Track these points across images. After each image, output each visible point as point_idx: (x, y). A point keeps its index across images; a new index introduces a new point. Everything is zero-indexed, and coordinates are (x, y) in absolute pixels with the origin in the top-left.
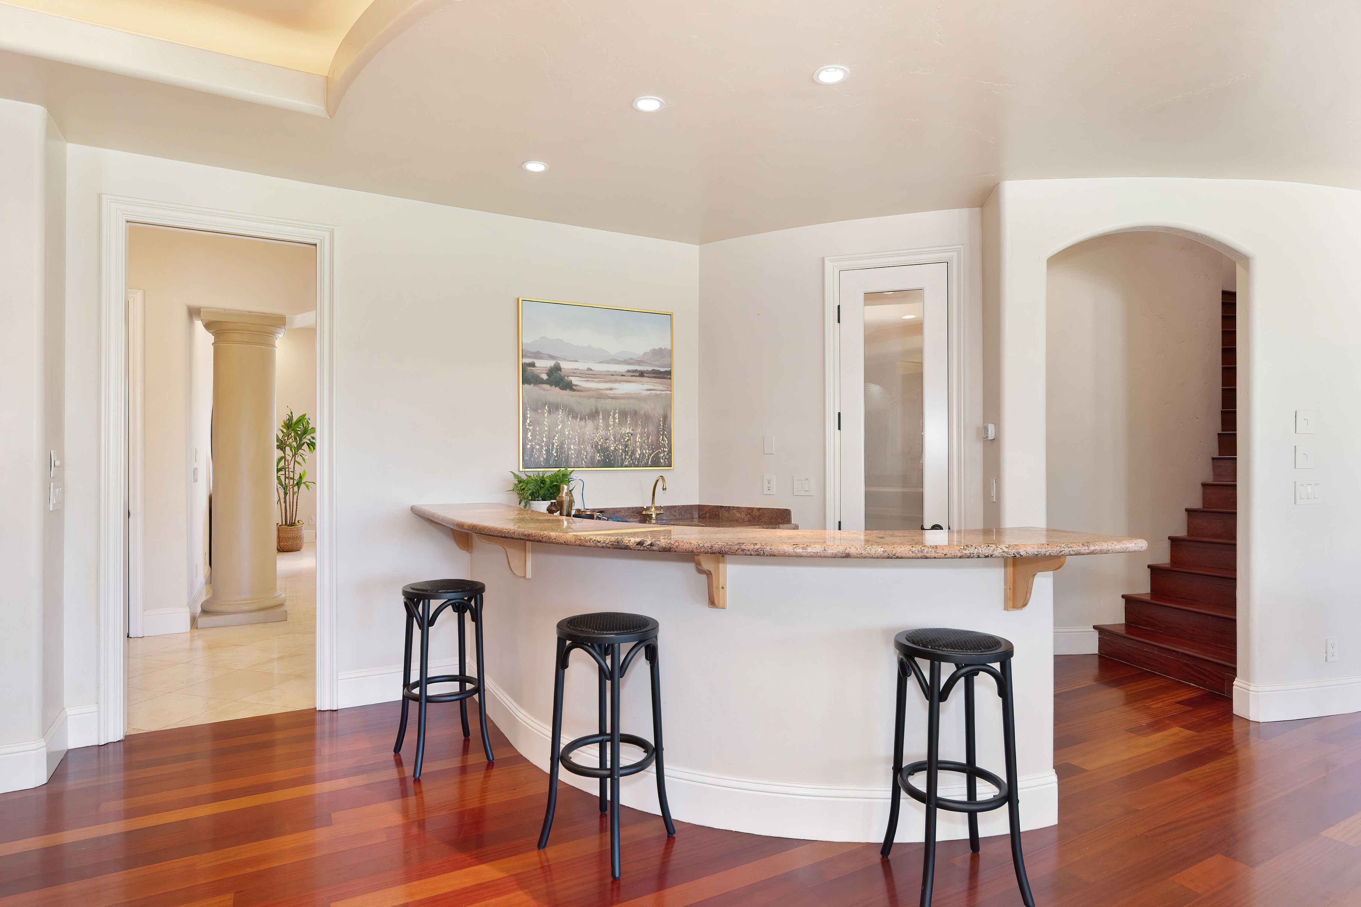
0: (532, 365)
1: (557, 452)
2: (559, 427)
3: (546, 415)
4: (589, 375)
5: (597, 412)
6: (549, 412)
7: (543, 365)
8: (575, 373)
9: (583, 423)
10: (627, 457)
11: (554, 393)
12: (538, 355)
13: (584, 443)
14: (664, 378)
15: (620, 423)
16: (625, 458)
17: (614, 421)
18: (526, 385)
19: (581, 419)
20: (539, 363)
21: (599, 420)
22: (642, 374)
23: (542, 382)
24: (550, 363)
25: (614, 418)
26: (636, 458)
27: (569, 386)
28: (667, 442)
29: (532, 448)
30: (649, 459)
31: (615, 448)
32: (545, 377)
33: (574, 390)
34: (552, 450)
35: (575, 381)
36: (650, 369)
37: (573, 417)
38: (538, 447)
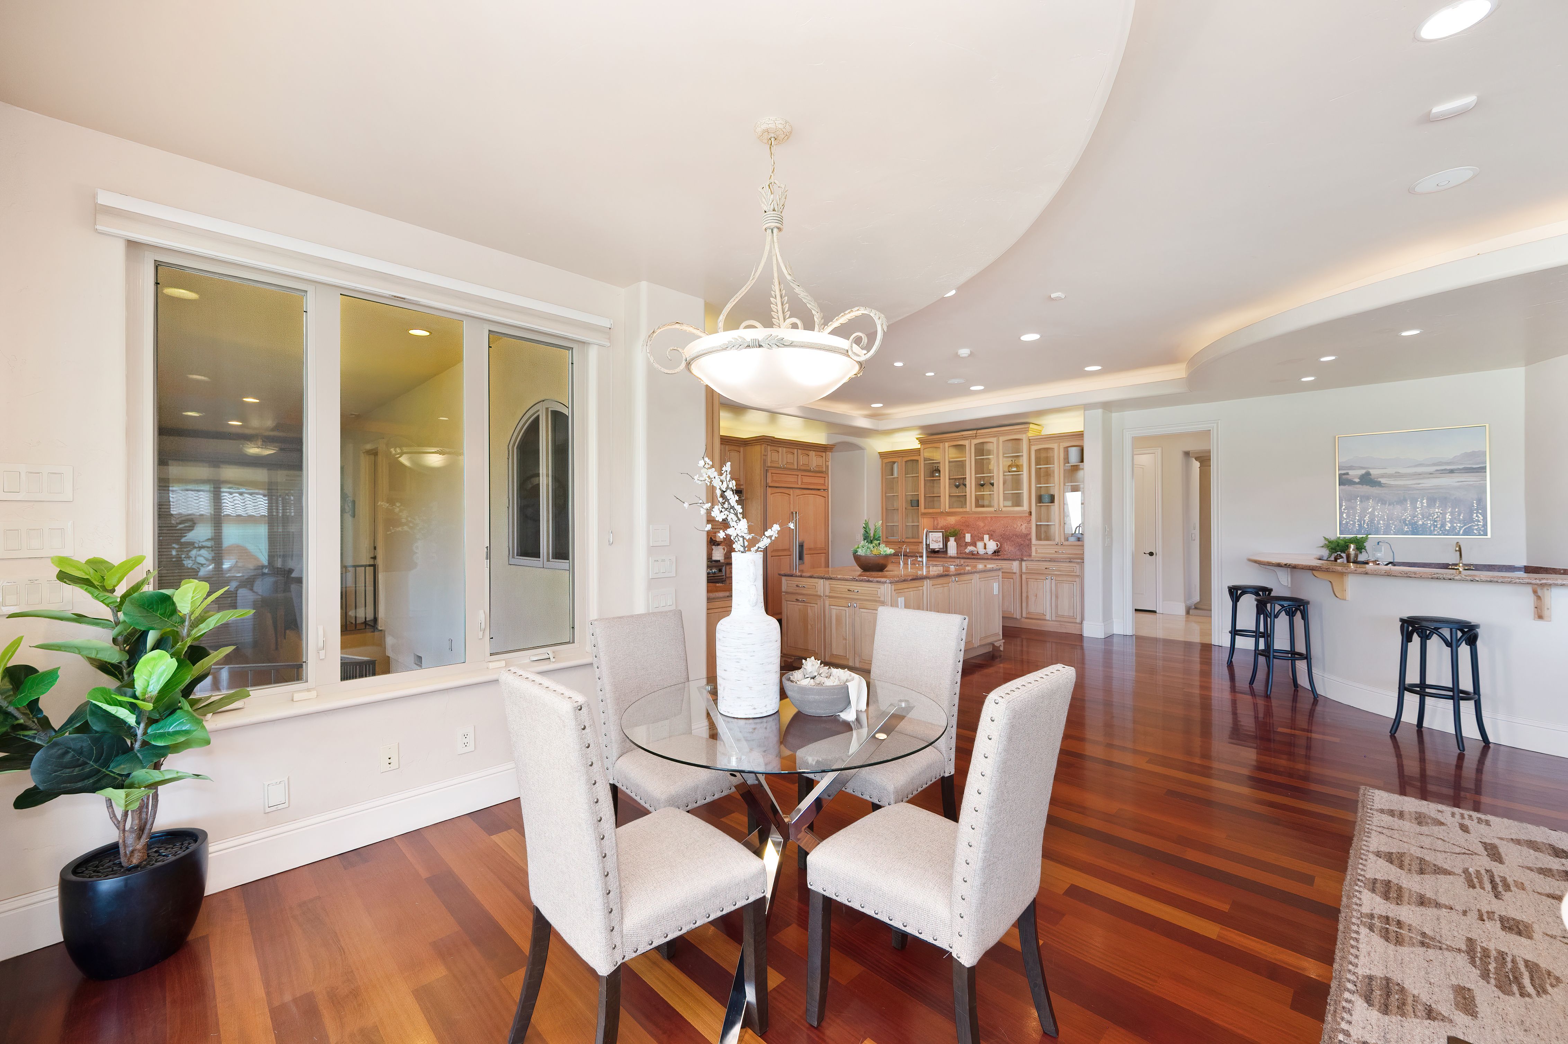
0: (1347, 474)
1: (1367, 525)
2: (1370, 510)
3: (1358, 503)
4: (1398, 476)
5: (1405, 500)
6: (1361, 501)
7: (1355, 474)
8: (1383, 476)
9: (1391, 507)
10: (1436, 529)
11: (1365, 489)
12: (1352, 468)
13: (1392, 519)
14: (1478, 472)
15: (1429, 506)
16: (1434, 529)
17: (1422, 505)
18: (1342, 487)
19: (1390, 505)
20: (1351, 472)
21: (1407, 504)
22: (1452, 471)
23: (1355, 483)
24: (1363, 472)
25: (1422, 503)
26: (1446, 530)
27: (1379, 484)
28: (1482, 518)
29: (1347, 523)
30: (1460, 529)
31: (1423, 523)
32: (1357, 480)
33: (1383, 487)
34: (1364, 524)
35: (1383, 481)
36: (1461, 467)
37: (1382, 504)
38: (1351, 522)
